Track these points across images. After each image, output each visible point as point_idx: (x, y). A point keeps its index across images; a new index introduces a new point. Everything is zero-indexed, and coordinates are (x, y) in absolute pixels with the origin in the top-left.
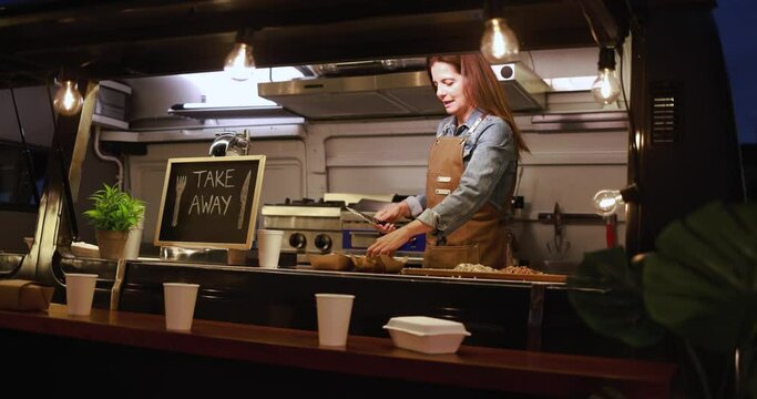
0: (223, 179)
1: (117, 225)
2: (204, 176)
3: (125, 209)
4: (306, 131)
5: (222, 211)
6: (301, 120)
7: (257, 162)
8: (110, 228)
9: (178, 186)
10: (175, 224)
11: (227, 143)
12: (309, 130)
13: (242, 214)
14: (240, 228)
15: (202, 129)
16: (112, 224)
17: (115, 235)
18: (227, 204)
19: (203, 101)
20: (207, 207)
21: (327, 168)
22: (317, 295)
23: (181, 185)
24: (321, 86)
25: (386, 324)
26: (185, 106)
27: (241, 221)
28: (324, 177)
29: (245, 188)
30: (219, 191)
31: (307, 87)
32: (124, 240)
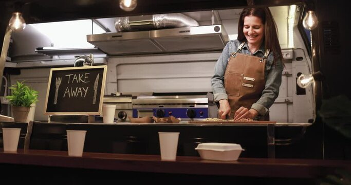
0: (83, 79)
1: (24, 103)
2: (72, 77)
3: (29, 94)
4: (107, 61)
5: (83, 95)
6: (105, 55)
7: (103, 69)
8: (20, 105)
9: (57, 83)
10: (55, 103)
11: (84, 60)
12: (109, 61)
13: (95, 96)
14: (94, 103)
15: (51, 61)
16: (21, 103)
17: (23, 109)
18: (86, 91)
19: (52, 46)
20: (74, 94)
21: (118, 80)
22: (159, 133)
23: (59, 82)
24: (121, 36)
25: (196, 147)
26: (44, 48)
27: (95, 100)
28: (116, 84)
29: (96, 82)
30: (81, 85)
31: (113, 37)
32: (28, 112)
